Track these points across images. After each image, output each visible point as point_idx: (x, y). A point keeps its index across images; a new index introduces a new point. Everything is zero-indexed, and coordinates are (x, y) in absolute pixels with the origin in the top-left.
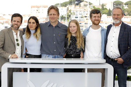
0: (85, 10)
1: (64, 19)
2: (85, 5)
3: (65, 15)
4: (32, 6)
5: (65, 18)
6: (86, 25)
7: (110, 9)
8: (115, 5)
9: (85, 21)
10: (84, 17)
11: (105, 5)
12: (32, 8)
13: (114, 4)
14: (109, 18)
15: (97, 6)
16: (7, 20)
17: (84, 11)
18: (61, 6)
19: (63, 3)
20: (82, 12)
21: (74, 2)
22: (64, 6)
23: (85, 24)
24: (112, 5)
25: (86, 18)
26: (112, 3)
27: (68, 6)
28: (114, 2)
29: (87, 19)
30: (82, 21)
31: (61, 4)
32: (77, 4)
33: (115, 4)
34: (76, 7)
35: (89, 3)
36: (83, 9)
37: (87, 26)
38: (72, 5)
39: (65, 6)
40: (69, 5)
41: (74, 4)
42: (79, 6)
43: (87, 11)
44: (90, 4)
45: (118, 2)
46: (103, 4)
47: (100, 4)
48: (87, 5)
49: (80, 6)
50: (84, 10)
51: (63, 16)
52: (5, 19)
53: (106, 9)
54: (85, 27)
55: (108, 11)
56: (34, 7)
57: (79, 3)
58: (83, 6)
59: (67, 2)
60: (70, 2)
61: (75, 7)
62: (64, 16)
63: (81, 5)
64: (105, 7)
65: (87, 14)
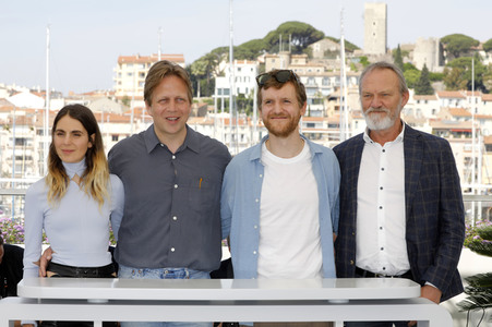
0: (328, 73)
1: (248, 107)
2: (331, 55)
3: (249, 92)
4: (120, 58)
5: (252, 104)
6: (333, 131)
7: (425, 69)
8: (445, 54)
9: (329, 113)
10: (326, 102)
11: (406, 53)
12: (120, 64)
13: (442, 50)
14: (422, 102)
15: (376, 56)
16: (22, 113)
17: (326, 78)
18: (235, 58)
19: (245, 45)
20: (319, 81)
21: (288, 42)
22: (246, 57)
23: (330, 126)
24: (434, 53)
25: (332, 102)
26: (434, 42)
27: (261, 59)
28: (444, 41)
29: (337, 108)
30: (318, 115)
31: (235, 50)
32: (298, 50)
33: (445, 46)
34: (293, 60)
35: (347, 43)
36: (322, 69)
37: (338, 135)
38: (277, 51)
39: (252, 58)
40: (266, 54)
41: (287, 49)
42: (305, 55)
43: (338, 78)
44: (350, 48)
45: (459, 39)
46: (399, 49)
47: (387, 49)
48: (337, 52)
49: (310, 57)
50: (326, 71)
51: (242, 96)
52: (18, 109)
53: (412, 67)
54: (330, 139)
55: (419, 75)
56: (129, 61)
57: (305, 47)
58: (321, 56)
59: (260, 40)
60: (271, 42)
61: (290, 62)
62: (247, 97)
63: (315, 55)
64: (406, 60)
65: (336, 89)
